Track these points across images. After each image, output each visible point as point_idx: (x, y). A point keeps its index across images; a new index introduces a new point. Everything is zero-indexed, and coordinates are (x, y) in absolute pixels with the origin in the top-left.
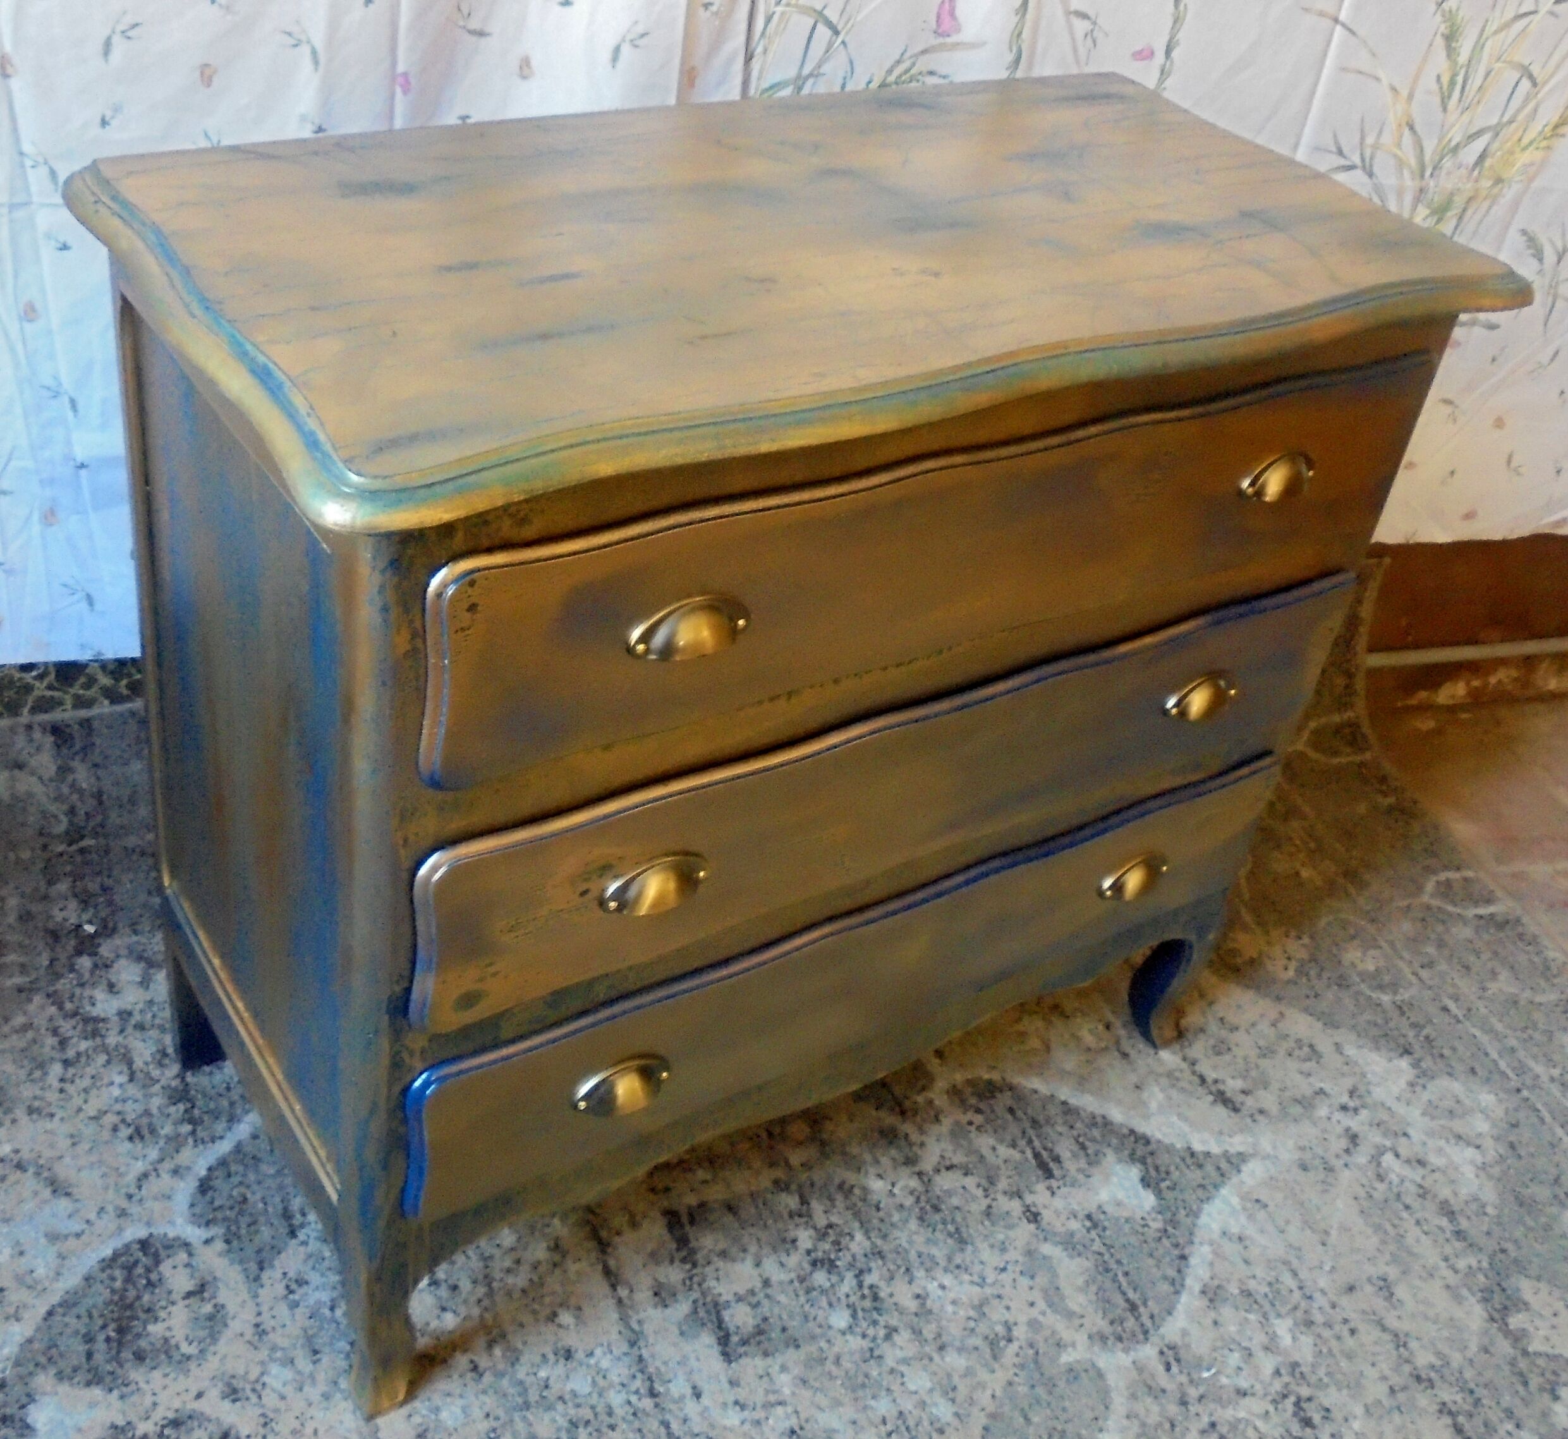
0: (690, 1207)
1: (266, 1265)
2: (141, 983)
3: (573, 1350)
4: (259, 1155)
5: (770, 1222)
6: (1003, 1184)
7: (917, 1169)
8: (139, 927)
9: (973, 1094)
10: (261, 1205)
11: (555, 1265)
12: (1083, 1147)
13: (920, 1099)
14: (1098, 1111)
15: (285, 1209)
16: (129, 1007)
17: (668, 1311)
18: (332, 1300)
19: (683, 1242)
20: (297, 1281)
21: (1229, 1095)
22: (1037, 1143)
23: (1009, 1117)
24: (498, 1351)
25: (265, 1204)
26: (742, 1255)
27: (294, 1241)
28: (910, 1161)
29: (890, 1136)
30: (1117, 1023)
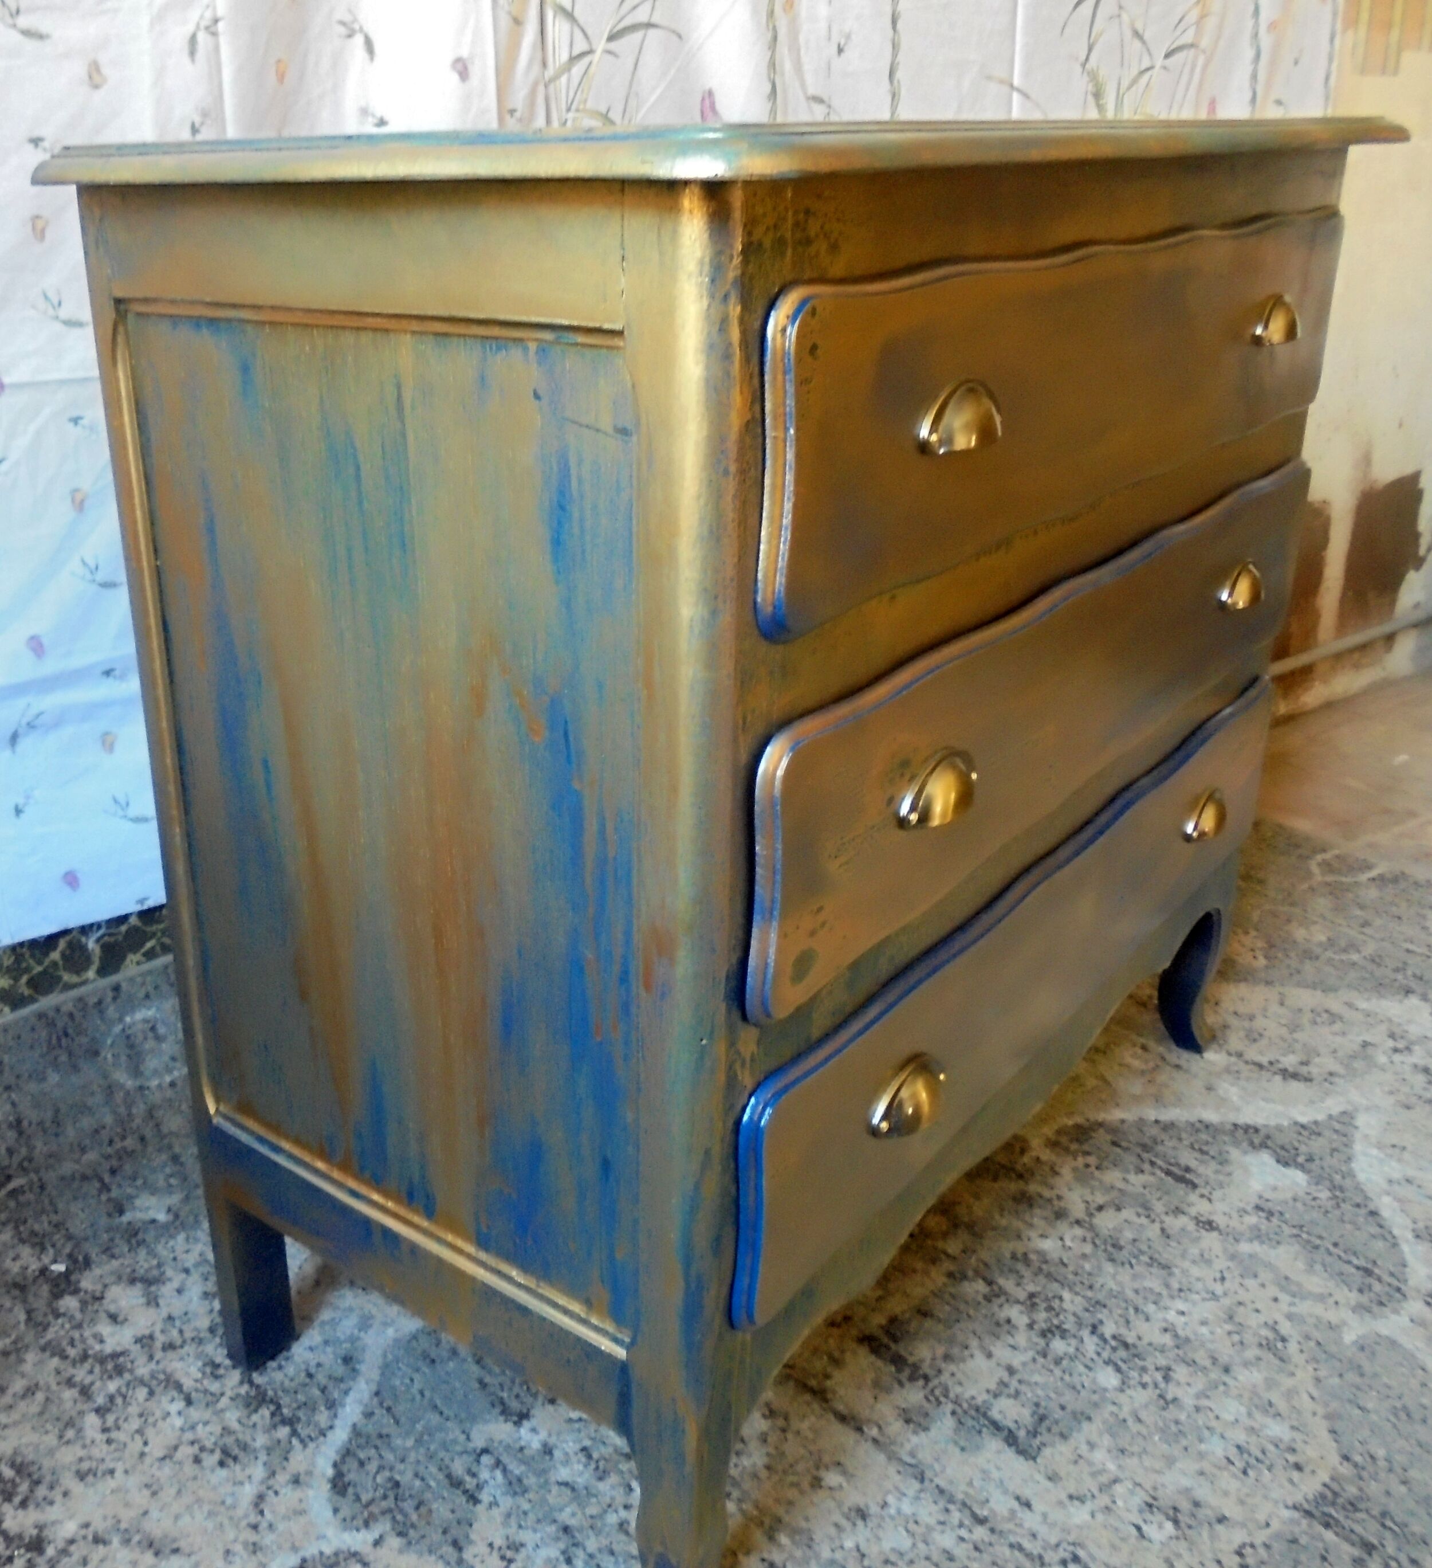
0: (882, 1327)
1: (462, 1542)
2: (148, 1304)
3: (862, 1506)
4: (384, 1431)
5: (971, 1312)
6: (1159, 1207)
7: (1072, 1219)
8: (116, 1251)
9: (1071, 1141)
10: (418, 1483)
11: (784, 1430)
12: (1202, 1152)
13: (1026, 1159)
14: (1193, 1119)
15: (449, 1476)
16: (147, 1332)
17: (933, 1432)
18: (564, 1552)
19: (898, 1361)
20: (509, 1548)
21: (1291, 1069)
22: (1160, 1162)
23: (1118, 1150)
24: (784, 1539)
25: (423, 1479)
26: (966, 1353)
27: (479, 1508)
28: (1060, 1215)
29: (1025, 1200)
30: (1152, 1044)
